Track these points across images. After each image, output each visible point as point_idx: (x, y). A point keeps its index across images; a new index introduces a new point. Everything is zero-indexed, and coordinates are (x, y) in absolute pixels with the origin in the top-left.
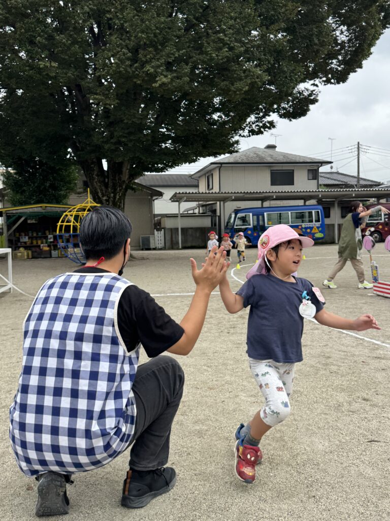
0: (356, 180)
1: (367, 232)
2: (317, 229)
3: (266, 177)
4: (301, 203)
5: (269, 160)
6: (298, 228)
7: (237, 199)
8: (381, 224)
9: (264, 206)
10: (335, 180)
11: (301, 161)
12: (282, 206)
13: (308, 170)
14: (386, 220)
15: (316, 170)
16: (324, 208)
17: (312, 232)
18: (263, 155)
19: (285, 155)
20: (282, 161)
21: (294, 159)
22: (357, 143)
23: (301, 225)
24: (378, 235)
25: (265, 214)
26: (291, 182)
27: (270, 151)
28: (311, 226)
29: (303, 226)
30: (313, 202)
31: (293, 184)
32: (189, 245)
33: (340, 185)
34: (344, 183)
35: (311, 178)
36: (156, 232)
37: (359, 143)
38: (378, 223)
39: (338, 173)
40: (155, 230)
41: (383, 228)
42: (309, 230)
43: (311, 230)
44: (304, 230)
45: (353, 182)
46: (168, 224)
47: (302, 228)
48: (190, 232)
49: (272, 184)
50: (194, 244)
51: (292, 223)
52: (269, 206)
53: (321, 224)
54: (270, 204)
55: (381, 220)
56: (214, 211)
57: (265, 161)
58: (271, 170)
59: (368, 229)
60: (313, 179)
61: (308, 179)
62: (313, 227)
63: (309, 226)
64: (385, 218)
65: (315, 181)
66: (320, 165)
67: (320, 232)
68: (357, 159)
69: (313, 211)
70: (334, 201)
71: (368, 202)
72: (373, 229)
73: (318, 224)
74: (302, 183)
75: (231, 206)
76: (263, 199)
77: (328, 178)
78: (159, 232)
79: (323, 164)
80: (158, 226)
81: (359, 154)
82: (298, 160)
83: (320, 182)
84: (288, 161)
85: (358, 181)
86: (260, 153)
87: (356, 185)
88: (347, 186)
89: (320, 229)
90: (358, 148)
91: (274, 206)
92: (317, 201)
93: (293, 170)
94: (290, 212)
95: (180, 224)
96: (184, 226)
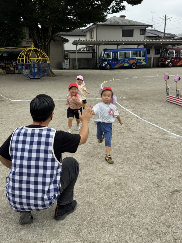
0: (163, 34)
1: (166, 62)
2: (143, 60)
3: (120, 33)
4: (136, 46)
6: (134, 60)
7: (105, 44)
8: (173, 58)
9: (118, 48)
10: (153, 34)
11: (137, 25)
12: (127, 48)
13: (141, 29)
14: (176, 56)
15: (144, 29)
16: (146, 49)
17: (141, 62)
18: (119, 21)
19: (130, 21)
20: (128, 24)
21: (134, 23)
22: (165, 15)
23: (136, 58)
24: (171, 63)
25: (119, 52)
26: (132, 36)
27: (122, 19)
28: (140, 59)
29: (137, 59)
30: (142, 46)
31: (133, 37)
32: (81, 67)
33: (156, 36)
34: (157, 36)
35: (142, 34)
36: (65, 60)
37: (166, 15)
38: (172, 57)
39: (155, 30)
40: (65, 59)
41: (174, 60)
42: (139, 61)
43: (140, 61)
44: (137, 61)
45: (162, 35)
46: (72, 56)
47: (136, 60)
48: (82, 60)
49: (123, 37)
50: (84, 67)
51: (131, 57)
52: (120, 48)
53: (145, 58)
54: (121, 47)
55: (174, 56)
56: (94, 50)
57: (120, 24)
58: (122, 29)
59: (167, 61)
60: (143, 34)
61: (140, 34)
62: (141, 59)
63: (139, 59)
64: (175, 55)
65: (144, 36)
66: (146, 27)
67: (144, 62)
68: (164, 24)
69: (142, 51)
70: (152, 46)
71: (168, 47)
72: (169, 61)
73: (144, 58)
74: (138, 37)
75: (102, 48)
76: (118, 45)
77: (150, 33)
78: (67, 60)
79: (148, 27)
80: (66, 57)
81: (165, 21)
82: (136, 24)
83: (146, 35)
84: (131, 24)
85: (164, 35)
86: (117, 20)
87: (163, 37)
88: (159, 37)
89: (145, 60)
90: (166, 18)
91: (123, 48)
92: (144, 46)
93: (133, 29)
94: (130, 52)
95: (77, 56)
96: (79, 58)
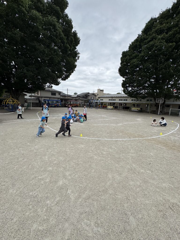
3: (50, 94)
4: (57, 99)
5: (51, 90)
7: (44, 98)
16: (61, 100)
19: (54, 90)
23: (57, 104)
26: (55, 95)
30: (59, 99)
32: (34, 106)
33: (64, 96)
36: (25, 103)
46: (29, 101)
48: (34, 103)
49: (52, 95)
56: (39, 99)
58: (51, 92)
61: (59, 95)
66: (61, 92)
67: (60, 105)
70: (63, 99)
73: (60, 103)
74: (57, 96)
76: (50, 98)
82: (57, 91)
83: (61, 95)
86: (49, 89)
93: (56, 93)
94: (55, 101)
95: (31, 101)
96: (32, 102)
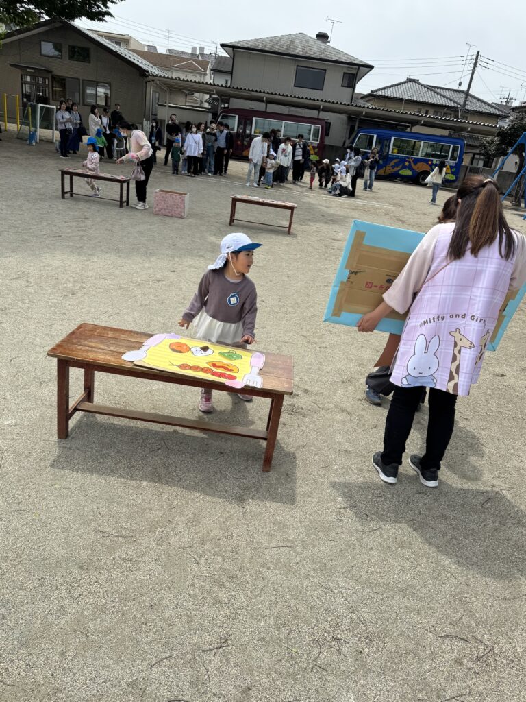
13: (344, 73)
15: (354, 75)
20: (312, 56)
22: (476, 53)
25: (393, 138)
31: (322, 90)
35: (346, 85)
58: (297, 66)
60: (348, 87)
61: (342, 86)
65: (349, 90)
68: (470, 76)
74: (333, 91)
81: (474, 68)
82: (332, 58)
84: (320, 56)
90: (477, 59)
93: (326, 70)
